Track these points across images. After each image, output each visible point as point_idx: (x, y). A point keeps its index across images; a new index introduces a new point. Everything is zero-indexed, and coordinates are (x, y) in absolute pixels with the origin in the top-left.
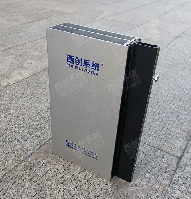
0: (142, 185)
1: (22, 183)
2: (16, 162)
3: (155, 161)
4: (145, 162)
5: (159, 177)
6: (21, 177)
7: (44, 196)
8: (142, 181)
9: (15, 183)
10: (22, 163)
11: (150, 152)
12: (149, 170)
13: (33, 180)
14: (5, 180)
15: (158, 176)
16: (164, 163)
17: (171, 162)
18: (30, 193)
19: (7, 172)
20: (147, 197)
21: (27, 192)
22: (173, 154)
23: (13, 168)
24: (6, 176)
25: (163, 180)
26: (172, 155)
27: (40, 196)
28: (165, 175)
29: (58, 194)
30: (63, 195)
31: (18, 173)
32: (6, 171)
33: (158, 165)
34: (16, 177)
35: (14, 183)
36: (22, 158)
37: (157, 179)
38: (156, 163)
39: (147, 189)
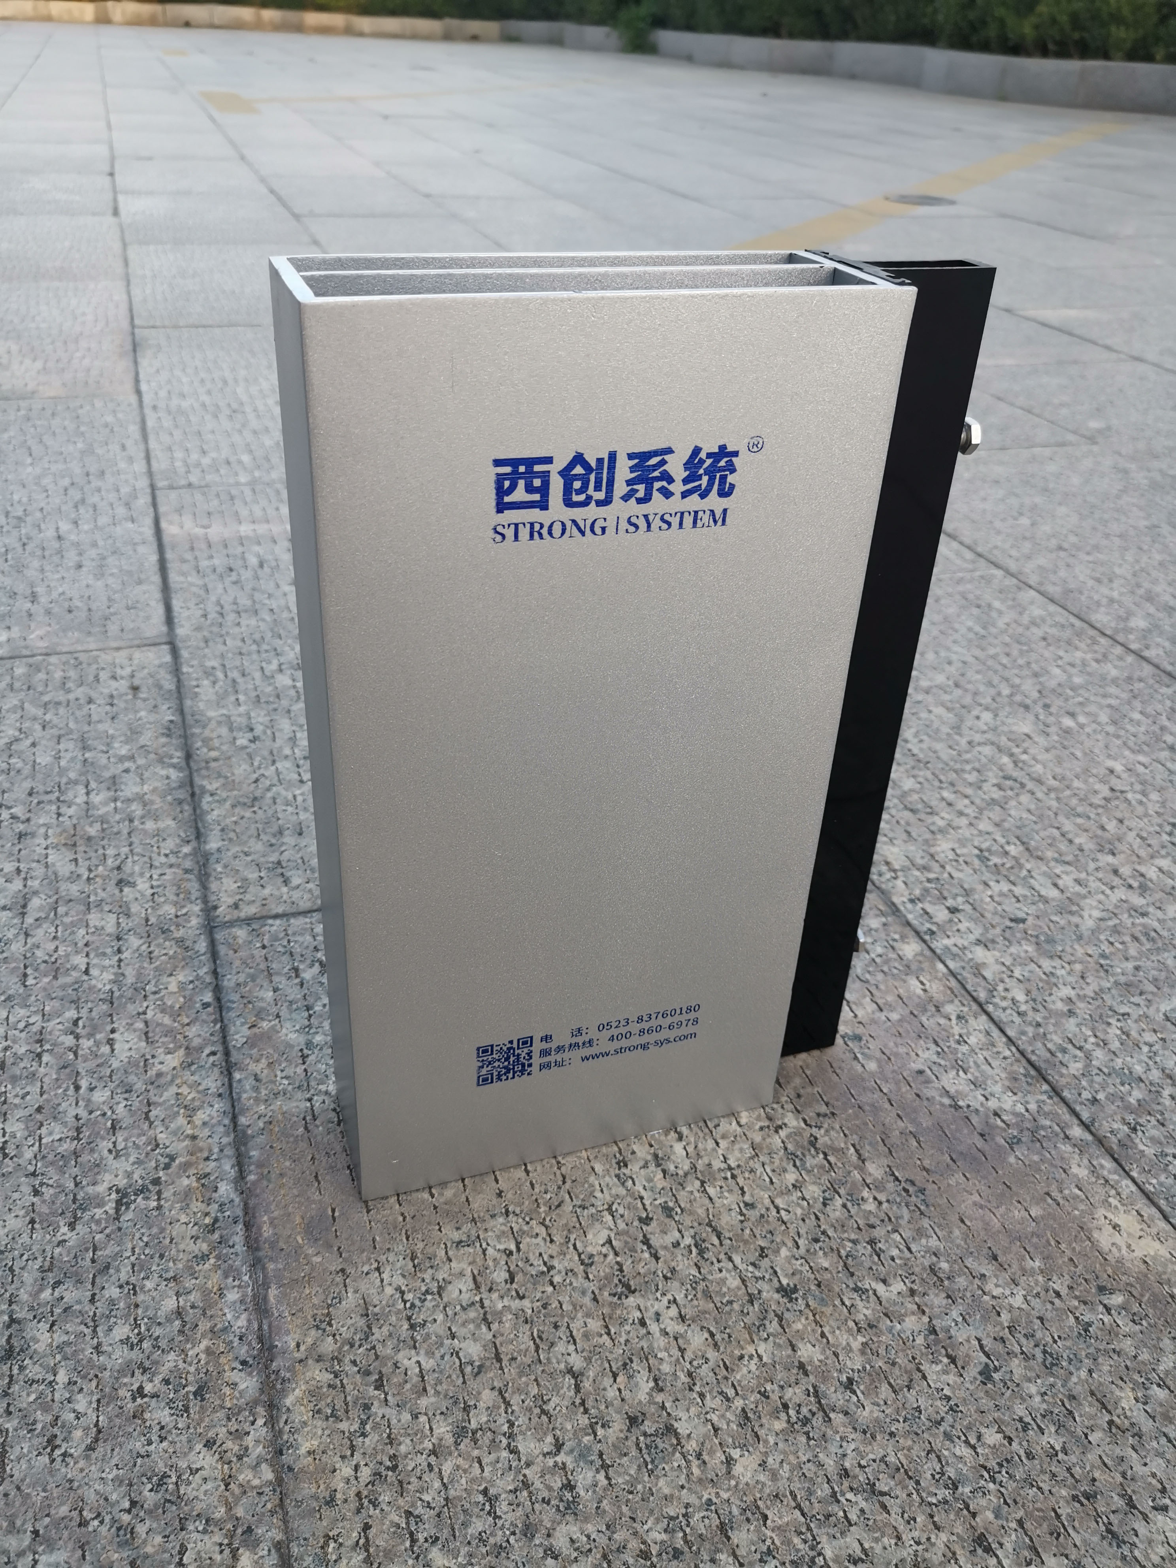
1: (452, 1493)
2: (238, 1435)
6: (394, 1468)
7: (649, 1426)
9: (421, 1537)
10: (289, 1401)
13: (479, 1418)
18: (569, 1486)
19: (268, 1534)
21: (546, 1501)
23: (269, 1476)
24: (309, 1561)
27: (634, 1452)
29: (689, 1355)
32: (259, 1531)
34: (367, 1500)
35: (414, 1541)
36: (233, 1376)
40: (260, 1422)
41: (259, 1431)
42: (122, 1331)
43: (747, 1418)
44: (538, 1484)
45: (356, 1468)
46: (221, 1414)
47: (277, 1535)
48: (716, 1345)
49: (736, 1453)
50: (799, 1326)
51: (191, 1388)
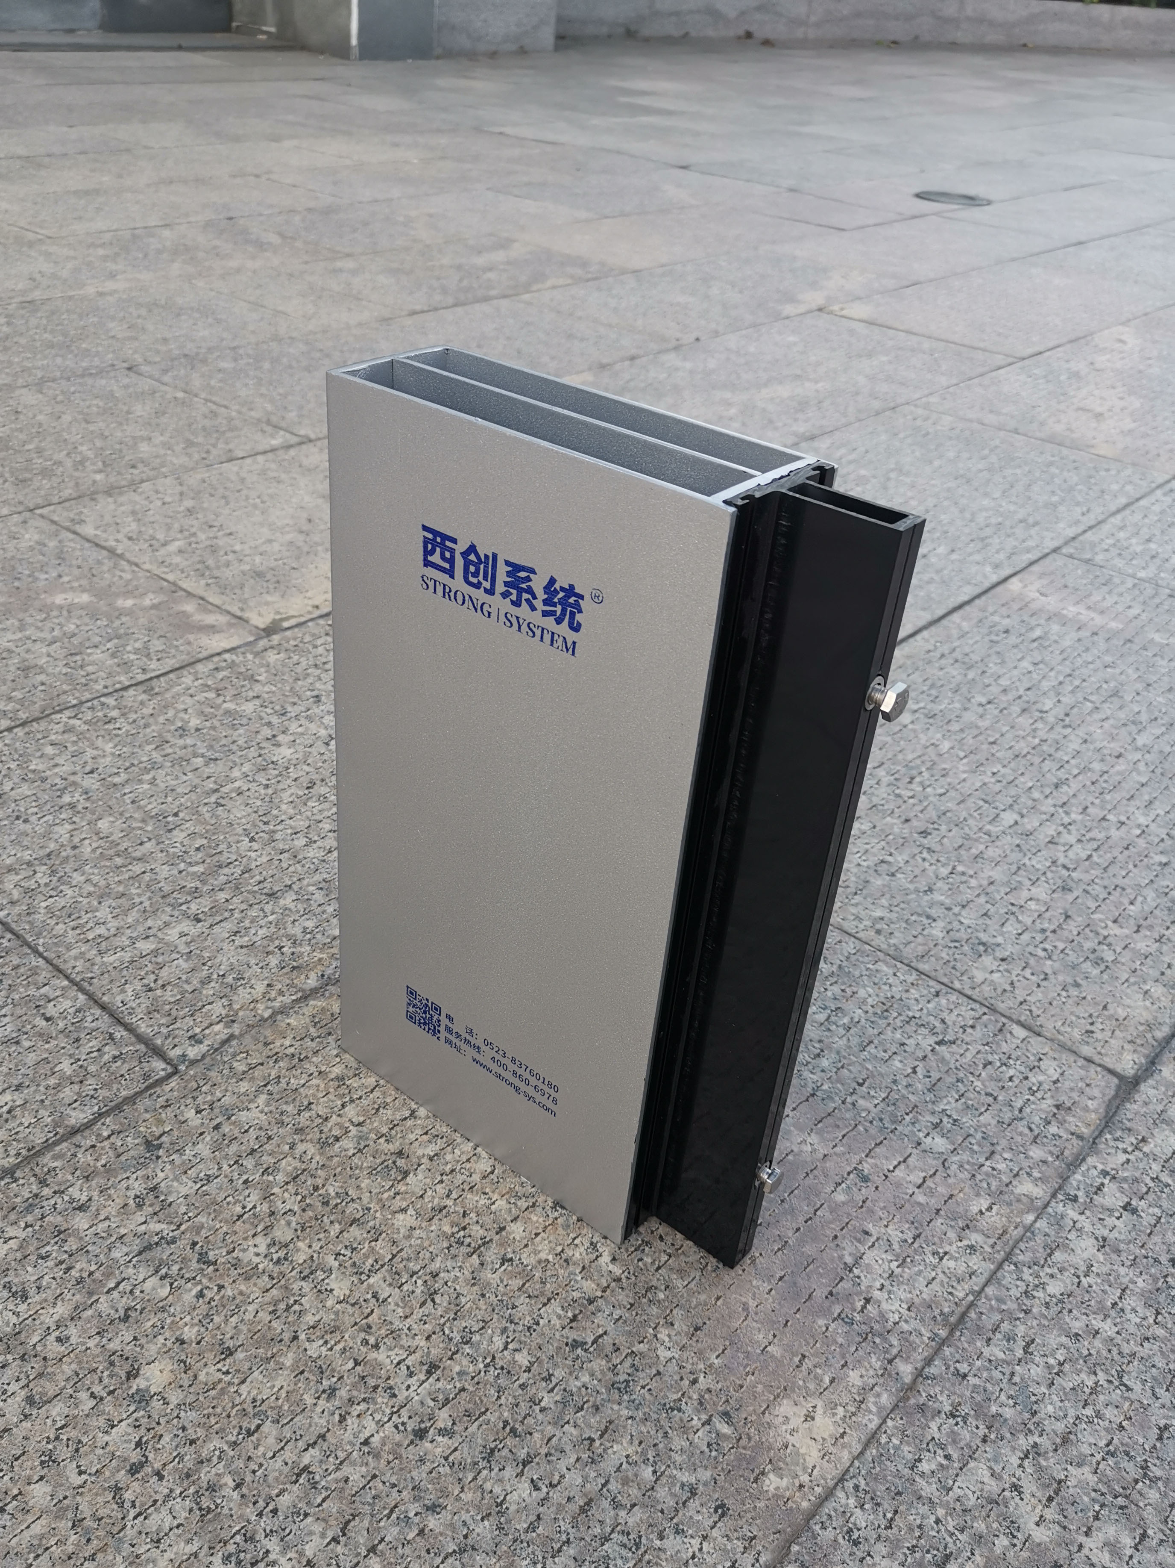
0: (898, 1185)
1: (302, 1090)
2: (281, 993)
3: (991, 1078)
4: (935, 1075)
5: (997, 1157)
6: (300, 1060)
7: (401, 1162)
8: (902, 1166)
9: (269, 1087)
10: (312, 1002)
11: (969, 1030)
12: (949, 1116)
13: (354, 1083)
14: (226, 1066)
15: (993, 1153)
16: (1039, 1095)
17: (1075, 1095)
18: (337, 1139)
19: (236, 1029)
20: (916, 1245)
21: (321, 1132)
22: (1097, 1058)
23: (266, 1015)
24: (231, 1050)
25: (1017, 1175)
26: (1089, 1060)
27: (378, 1161)
28: (1031, 1153)
29: (468, 1165)
30: (492, 1172)
31: (287, 1043)
32: (235, 1025)
33: (1000, 1098)
34: (276, 1058)
35: (265, 1086)
36: (313, 975)
37: (985, 1169)
38: (989, 1090)
39: (920, 1204)
40: (294, 997)
41: (287, 999)
42: (310, 924)
43: (441, 1211)
44: (329, 1125)
45: (291, 1046)
46: (288, 982)
47: (237, 1032)
48: (484, 1177)
49: (411, 1211)
50: (535, 1219)
51: (295, 964)
